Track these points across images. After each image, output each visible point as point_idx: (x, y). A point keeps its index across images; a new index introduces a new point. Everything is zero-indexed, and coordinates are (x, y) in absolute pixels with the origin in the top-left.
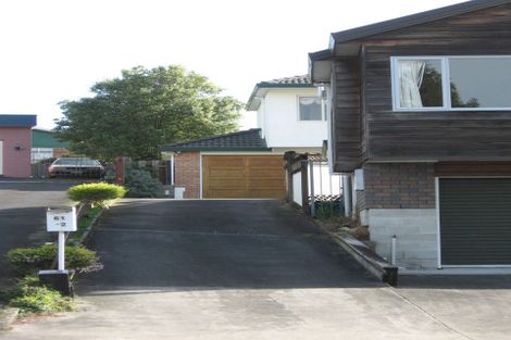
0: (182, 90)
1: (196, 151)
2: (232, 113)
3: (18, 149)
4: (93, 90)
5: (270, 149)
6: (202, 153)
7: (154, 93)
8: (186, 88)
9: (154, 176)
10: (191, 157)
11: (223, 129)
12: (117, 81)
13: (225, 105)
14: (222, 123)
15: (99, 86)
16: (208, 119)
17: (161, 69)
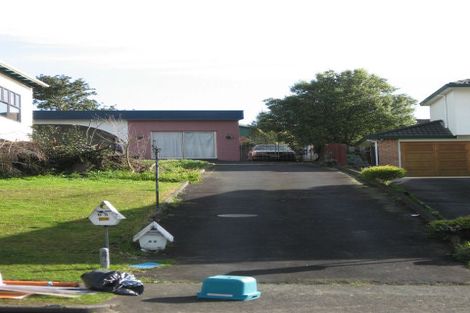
0: (367, 89)
1: (395, 139)
2: (407, 107)
3: (229, 138)
4: (293, 90)
5: (455, 137)
6: (400, 140)
7: (346, 92)
8: (370, 87)
9: (363, 159)
10: (391, 143)
11: (401, 120)
12: (313, 82)
13: (401, 101)
14: (399, 115)
15: (297, 87)
16: (388, 112)
17: (348, 73)
